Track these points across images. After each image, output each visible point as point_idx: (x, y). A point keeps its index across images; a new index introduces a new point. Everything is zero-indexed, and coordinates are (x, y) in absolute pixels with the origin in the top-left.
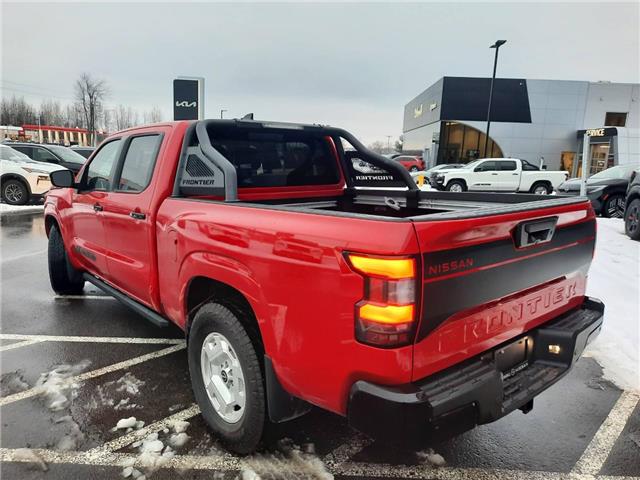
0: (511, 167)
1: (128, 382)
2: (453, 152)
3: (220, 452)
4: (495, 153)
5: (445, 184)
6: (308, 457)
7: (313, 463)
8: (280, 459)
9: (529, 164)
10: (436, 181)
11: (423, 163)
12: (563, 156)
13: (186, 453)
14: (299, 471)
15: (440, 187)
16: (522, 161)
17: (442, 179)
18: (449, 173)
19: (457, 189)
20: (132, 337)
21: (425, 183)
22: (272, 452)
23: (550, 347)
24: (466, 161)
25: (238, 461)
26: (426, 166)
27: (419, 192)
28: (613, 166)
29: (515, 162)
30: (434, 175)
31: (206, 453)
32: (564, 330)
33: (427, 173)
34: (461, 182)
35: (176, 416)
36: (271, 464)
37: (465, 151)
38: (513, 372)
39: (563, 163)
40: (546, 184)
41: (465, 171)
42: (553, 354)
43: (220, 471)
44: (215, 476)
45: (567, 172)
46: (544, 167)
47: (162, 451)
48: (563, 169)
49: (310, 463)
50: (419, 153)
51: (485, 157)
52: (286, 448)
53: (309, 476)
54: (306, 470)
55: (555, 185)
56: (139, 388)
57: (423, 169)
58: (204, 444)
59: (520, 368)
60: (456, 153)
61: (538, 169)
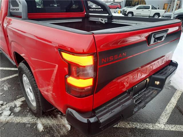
0: (148, 8)
1: (5, 86)
2: (130, 2)
3: (31, 115)
4: (144, 3)
5: (126, 14)
6: (63, 118)
7: (64, 120)
8: (52, 118)
9: (154, 7)
10: (124, 13)
11: (121, 6)
12: (164, 5)
13: (18, 116)
14: (59, 123)
15: (125, 14)
16: (152, 6)
17: (126, 12)
18: (128, 9)
19: (130, 15)
20: (11, 68)
21: (121, 13)
22: (50, 115)
23: (156, 82)
24: (134, 6)
25: (37, 119)
26: (122, 7)
27: (112, 16)
28: (180, 8)
29: (149, 6)
30: (124, 10)
31: (25, 116)
32: (162, 76)
33: (121, 10)
34: (132, 13)
35: (19, 100)
36: (49, 121)
37: (134, 2)
38: (140, 93)
39: (164, 7)
40: (158, 14)
41: (133, 9)
42: (156, 85)
43: (29, 124)
44: (27, 126)
45: (165, 10)
46: (158, 8)
47: (10, 115)
48: (164, 9)
49: (63, 120)
50: (120, 3)
51: (140, 4)
52: (56, 114)
53: (61, 126)
54: (61, 123)
55: (161, 14)
56: (8, 88)
57: (121, 8)
58: (26, 112)
59: (143, 91)
60: (131, 3)
61: (156, 9)
